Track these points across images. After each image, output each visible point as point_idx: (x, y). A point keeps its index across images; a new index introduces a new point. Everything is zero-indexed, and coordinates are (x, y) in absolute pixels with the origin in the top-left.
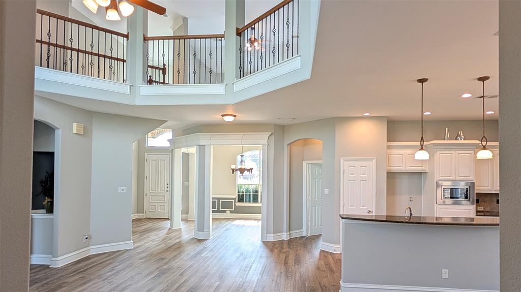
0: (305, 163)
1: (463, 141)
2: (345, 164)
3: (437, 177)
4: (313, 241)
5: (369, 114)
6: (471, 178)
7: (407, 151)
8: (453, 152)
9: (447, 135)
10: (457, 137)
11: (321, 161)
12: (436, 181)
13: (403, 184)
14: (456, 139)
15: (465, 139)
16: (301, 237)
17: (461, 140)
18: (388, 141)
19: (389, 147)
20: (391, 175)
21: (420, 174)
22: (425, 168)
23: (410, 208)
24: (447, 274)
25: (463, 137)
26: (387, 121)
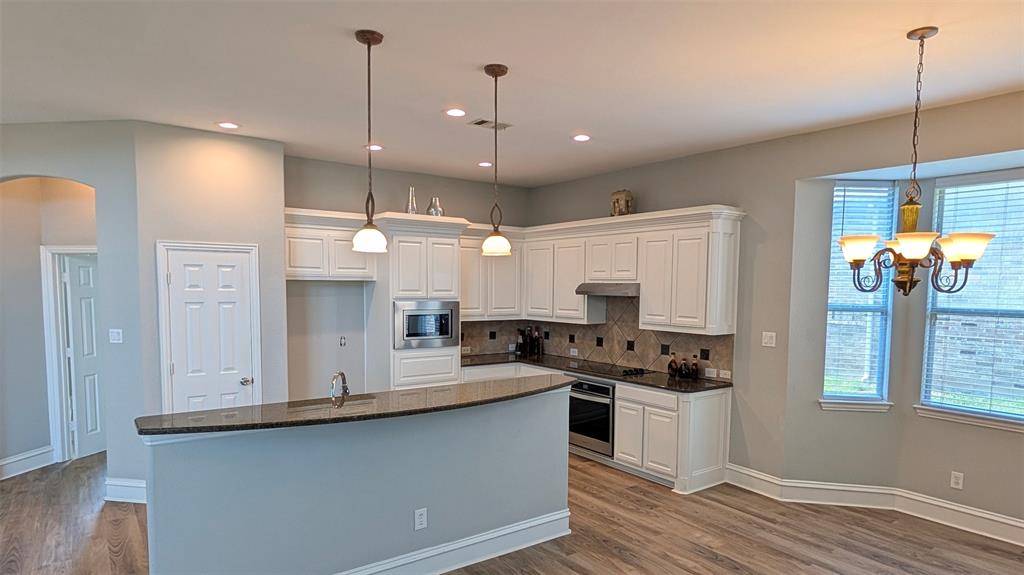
0: (45, 254)
1: (440, 219)
2: (168, 258)
3: (394, 293)
4: (84, 477)
5: (235, 127)
6: (453, 295)
7: (332, 233)
8: (423, 240)
9: (413, 202)
10: (429, 209)
11: (93, 249)
12: (391, 301)
13: (325, 306)
14: (428, 213)
15: (443, 215)
16: (45, 470)
17: (437, 215)
18: (287, 205)
19: (290, 220)
20: (297, 289)
21: (360, 285)
22: (370, 272)
23: (342, 374)
24: (425, 517)
25: (440, 209)
26: (285, 156)
